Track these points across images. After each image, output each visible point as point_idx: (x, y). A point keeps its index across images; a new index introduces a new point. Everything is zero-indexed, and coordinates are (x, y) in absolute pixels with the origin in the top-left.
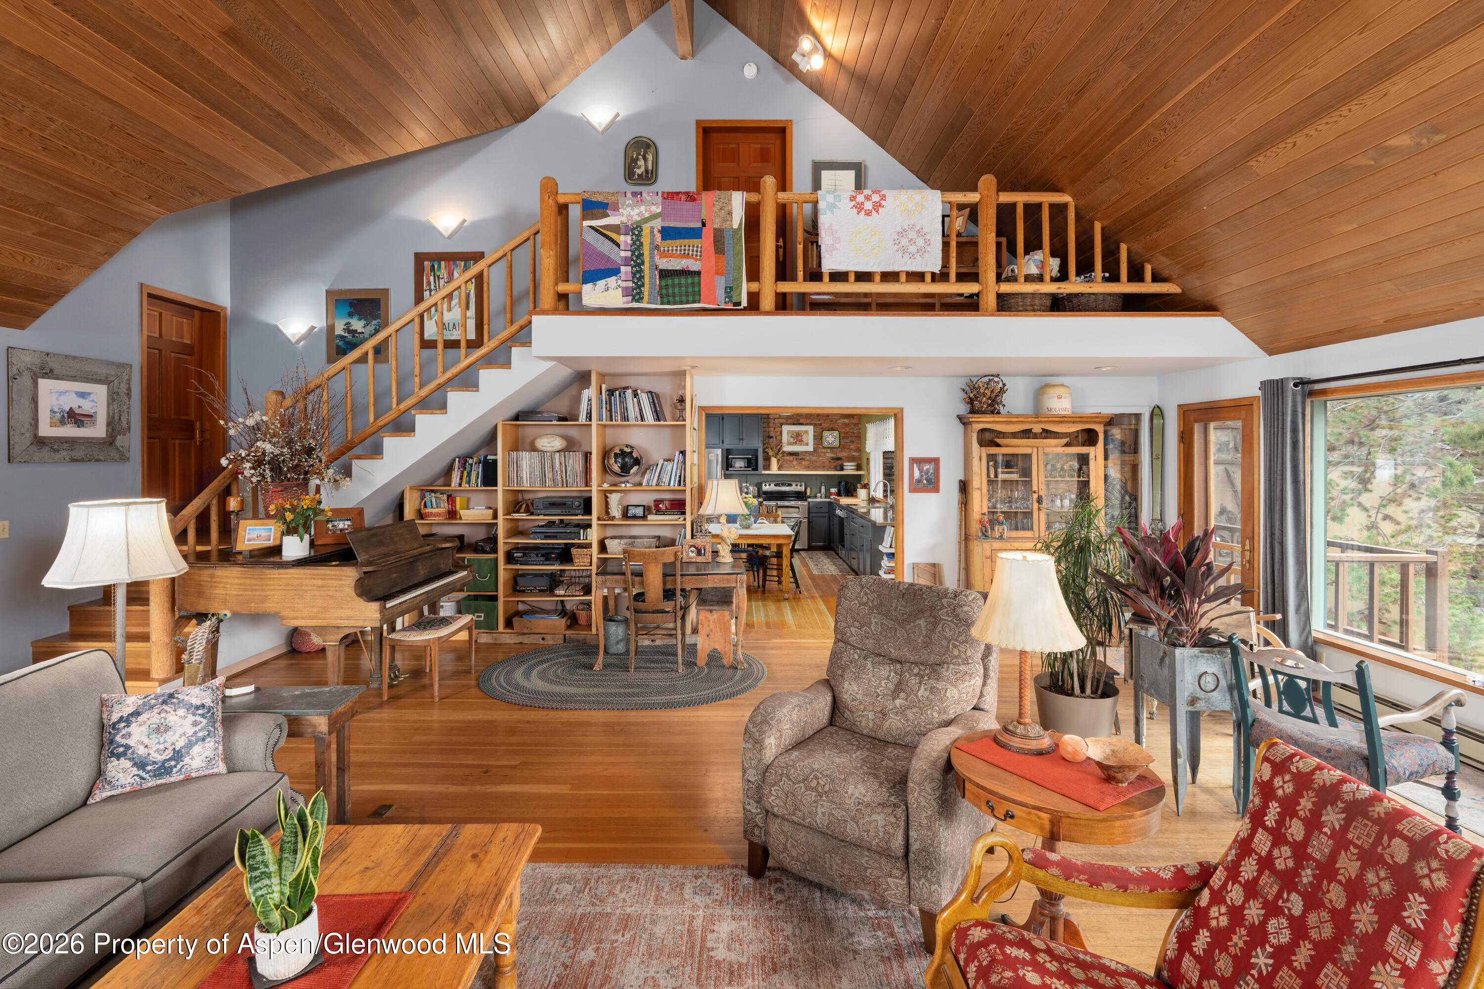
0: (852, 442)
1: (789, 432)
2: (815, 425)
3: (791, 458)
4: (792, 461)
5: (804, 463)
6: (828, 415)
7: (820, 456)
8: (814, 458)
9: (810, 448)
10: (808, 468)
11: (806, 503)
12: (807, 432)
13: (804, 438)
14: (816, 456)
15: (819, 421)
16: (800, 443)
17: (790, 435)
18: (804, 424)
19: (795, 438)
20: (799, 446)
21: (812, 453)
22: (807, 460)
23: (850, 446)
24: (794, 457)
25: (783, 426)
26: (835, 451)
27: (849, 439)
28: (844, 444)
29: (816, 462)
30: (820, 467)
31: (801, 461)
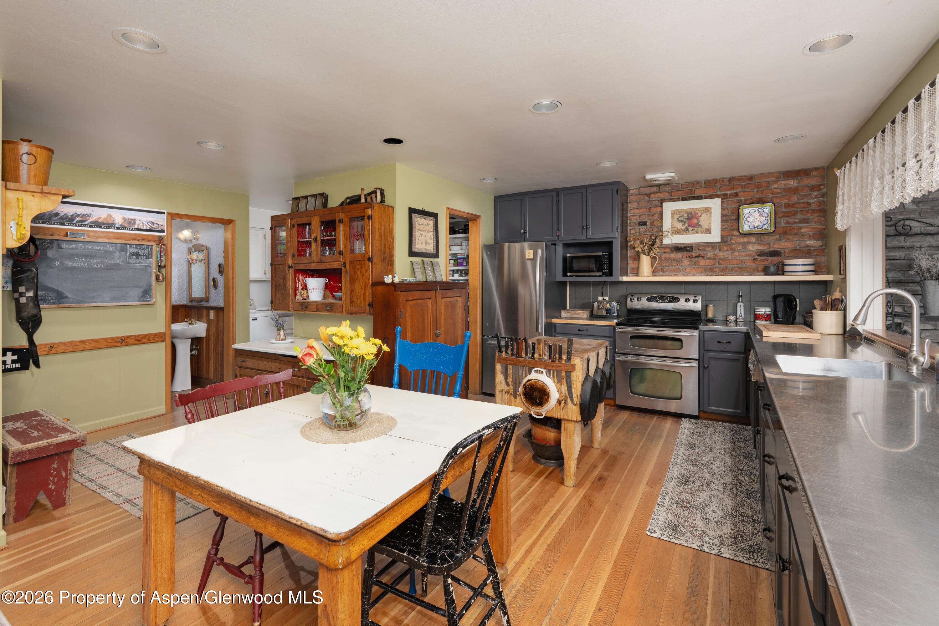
0: (805, 221)
1: (674, 213)
2: (724, 197)
3: (679, 255)
4: (679, 261)
5: (702, 262)
6: (751, 178)
7: (734, 250)
8: (722, 254)
9: (715, 236)
10: (711, 271)
11: (696, 333)
12: (708, 210)
13: (703, 221)
14: (728, 250)
15: (733, 188)
16: (696, 229)
17: (676, 217)
18: (703, 195)
19: (685, 222)
20: (693, 233)
21: (718, 245)
22: (708, 256)
23: (801, 228)
24: (685, 253)
25: (664, 204)
26: (766, 240)
27: (799, 216)
28: (786, 227)
29: (726, 259)
30: (735, 268)
31: (697, 259)
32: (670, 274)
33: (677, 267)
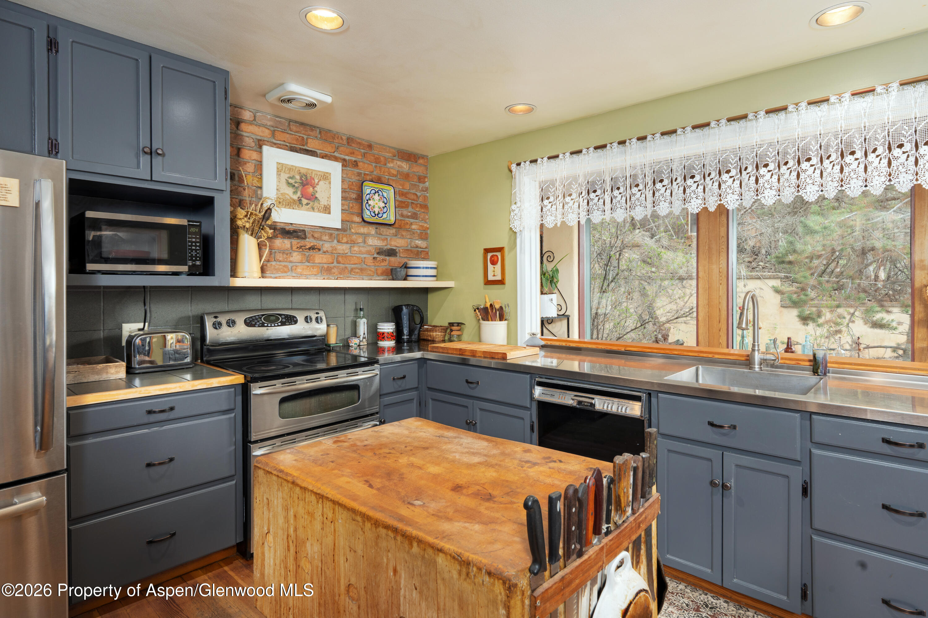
0: (414, 216)
1: (281, 168)
2: (345, 163)
3: (287, 243)
4: (287, 253)
5: (319, 258)
6: (370, 145)
7: (353, 243)
8: (343, 248)
9: (334, 220)
10: (327, 271)
12: (326, 177)
13: (321, 190)
14: (347, 243)
15: (352, 153)
16: (311, 203)
17: (284, 176)
18: (319, 152)
19: (297, 188)
20: (308, 210)
21: (336, 233)
22: (325, 249)
23: (411, 224)
24: (295, 241)
25: (265, 148)
26: (384, 233)
27: (410, 209)
28: (401, 220)
29: (344, 256)
30: (355, 268)
31: (311, 252)
32: (273, 275)
33: (283, 264)
